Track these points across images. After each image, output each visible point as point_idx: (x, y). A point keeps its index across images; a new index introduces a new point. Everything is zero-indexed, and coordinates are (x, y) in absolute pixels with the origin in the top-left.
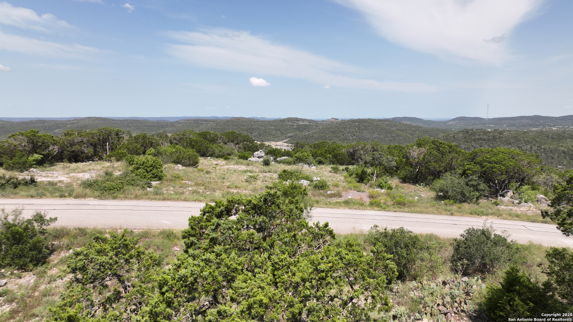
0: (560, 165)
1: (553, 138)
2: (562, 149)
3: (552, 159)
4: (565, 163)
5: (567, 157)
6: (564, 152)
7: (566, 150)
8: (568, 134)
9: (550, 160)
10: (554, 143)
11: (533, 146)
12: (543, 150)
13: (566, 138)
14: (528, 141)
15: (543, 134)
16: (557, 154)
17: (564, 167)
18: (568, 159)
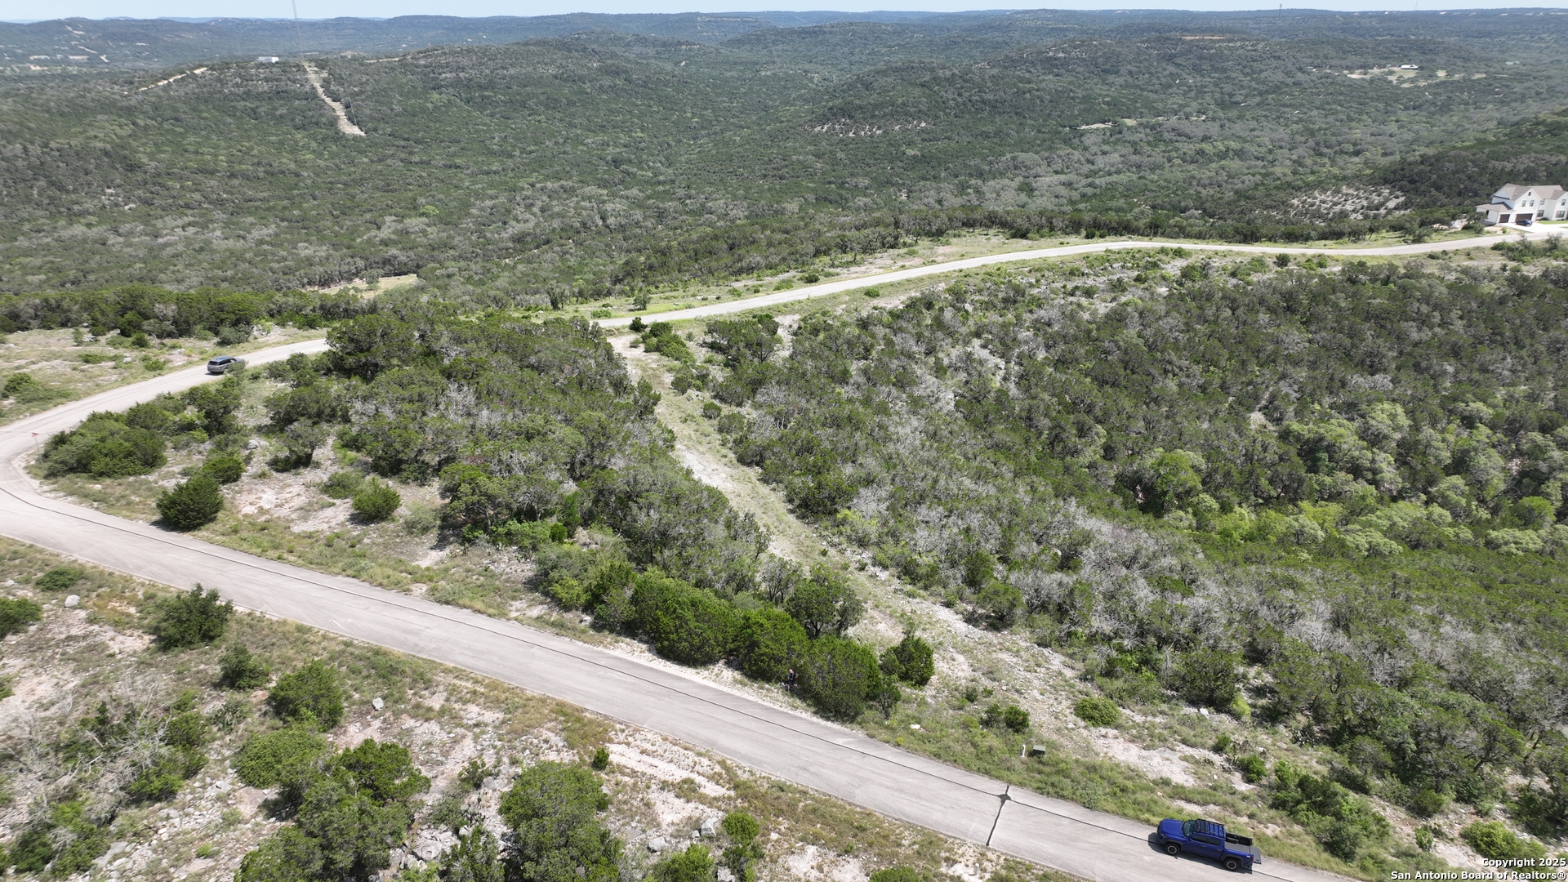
0: (109, 188)
1: (62, 114)
2: (100, 145)
3: (87, 174)
4: (118, 181)
5: (118, 166)
6: (106, 153)
7: (108, 147)
8: (93, 100)
9: (83, 178)
10: (73, 130)
11: (30, 147)
12: (57, 154)
13: (94, 112)
14: (10, 132)
15: (35, 105)
16: (92, 161)
17: (120, 190)
18: (121, 169)
